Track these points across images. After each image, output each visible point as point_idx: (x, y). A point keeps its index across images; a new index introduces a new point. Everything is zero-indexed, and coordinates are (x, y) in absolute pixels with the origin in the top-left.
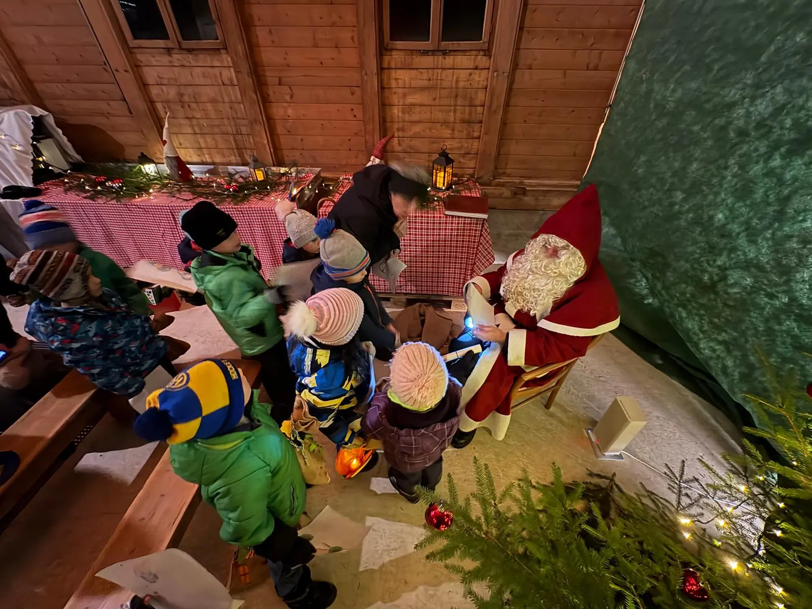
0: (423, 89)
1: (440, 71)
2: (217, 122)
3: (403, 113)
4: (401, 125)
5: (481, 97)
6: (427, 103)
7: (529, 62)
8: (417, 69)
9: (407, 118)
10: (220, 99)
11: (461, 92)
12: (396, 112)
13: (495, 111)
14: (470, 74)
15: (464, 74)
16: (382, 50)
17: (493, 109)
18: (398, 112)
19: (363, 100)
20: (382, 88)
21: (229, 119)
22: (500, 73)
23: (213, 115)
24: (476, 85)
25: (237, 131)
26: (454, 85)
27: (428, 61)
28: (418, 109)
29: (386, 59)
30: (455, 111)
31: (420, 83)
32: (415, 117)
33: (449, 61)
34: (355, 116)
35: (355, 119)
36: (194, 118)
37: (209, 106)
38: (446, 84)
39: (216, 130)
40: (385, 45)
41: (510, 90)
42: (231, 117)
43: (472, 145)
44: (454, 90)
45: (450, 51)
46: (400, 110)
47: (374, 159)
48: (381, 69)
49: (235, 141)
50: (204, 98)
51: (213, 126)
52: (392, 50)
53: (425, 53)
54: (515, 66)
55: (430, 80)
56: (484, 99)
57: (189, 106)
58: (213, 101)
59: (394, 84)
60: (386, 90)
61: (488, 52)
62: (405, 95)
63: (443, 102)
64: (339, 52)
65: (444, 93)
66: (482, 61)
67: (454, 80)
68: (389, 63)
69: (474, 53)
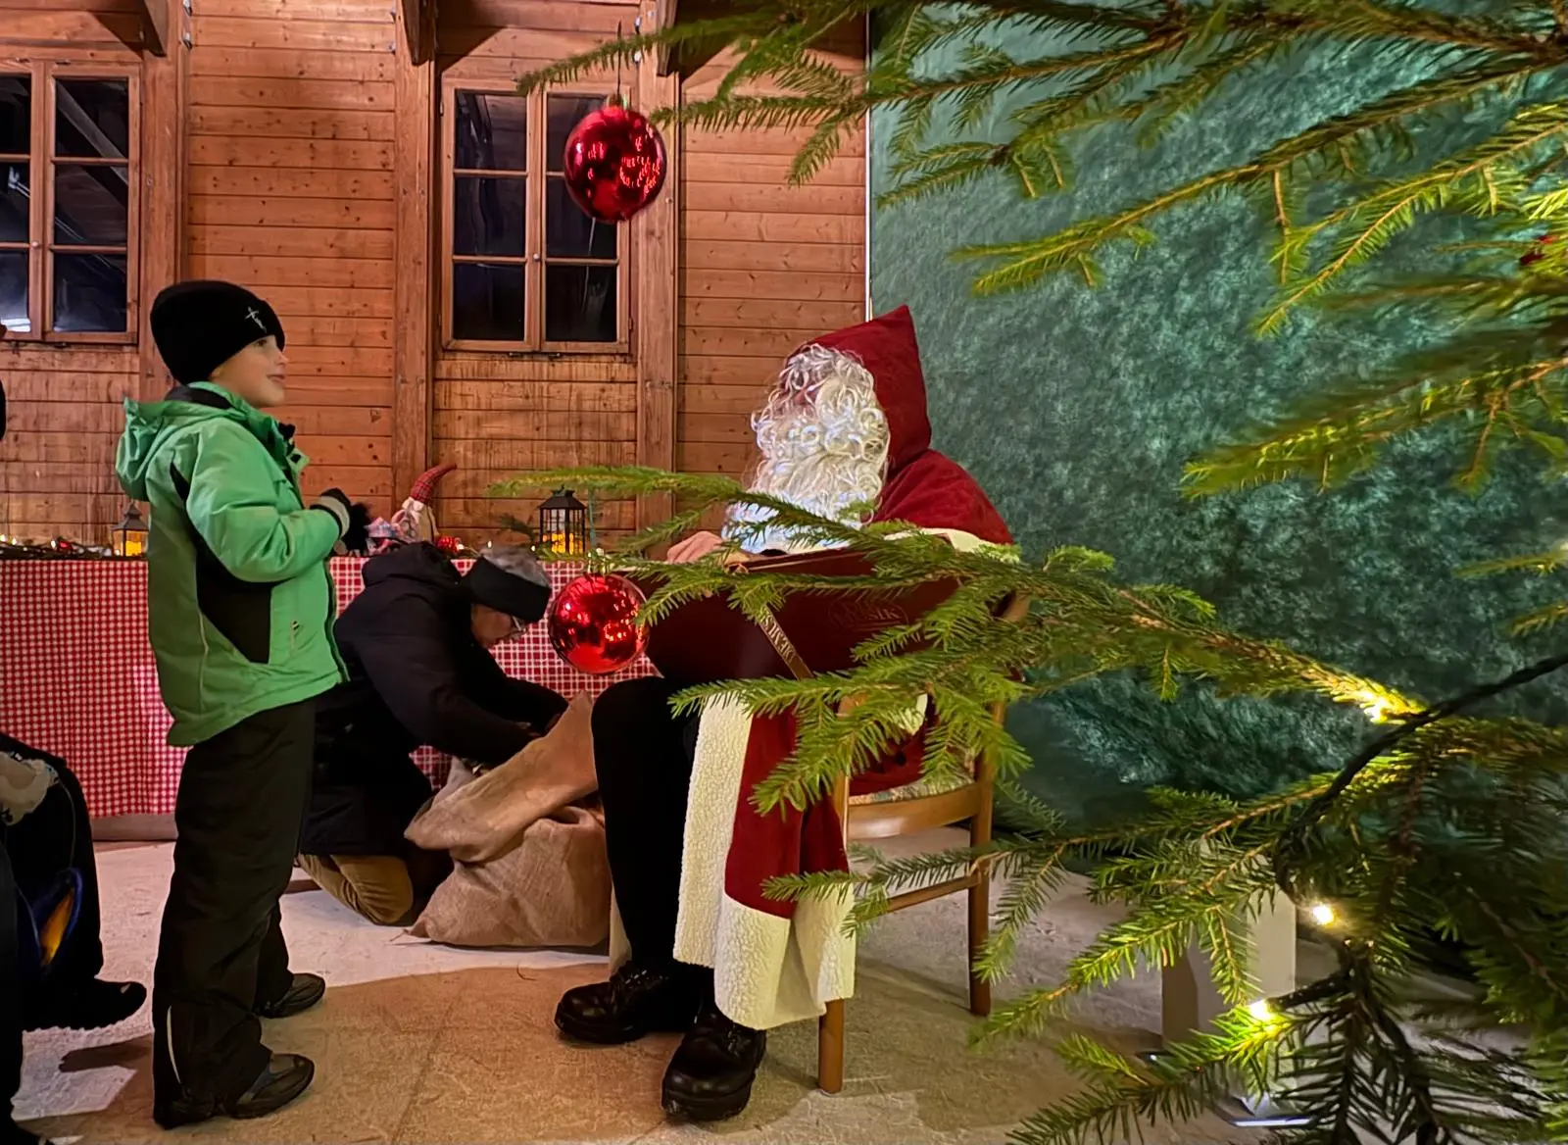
0: (513, 411)
1: (545, 384)
2: (67, 469)
3: (476, 450)
4: (470, 474)
5: (626, 422)
6: (522, 434)
7: (705, 373)
8: (502, 381)
9: (483, 460)
10: (91, 426)
11: (588, 417)
12: (462, 450)
13: (658, 443)
14: (603, 390)
15: (590, 390)
16: (437, 351)
17: (654, 439)
18: (465, 449)
19: (395, 428)
20: (434, 409)
21: (98, 462)
22: (657, 382)
23: (65, 454)
24: (615, 406)
25: (107, 487)
26: (573, 406)
27: (523, 368)
28: (506, 445)
29: (444, 366)
30: (579, 449)
31: (506, 402)
32: (498, 460)
33: (562, 369)
34: (375, 457)
35: (375, 462)
36: (17, 460)
37: (63, 438)
38: (557, 404)
39: (60, 484)
40: (444, 343)
41: (680, 413)
42: (102, 460)
43: (621, 511)
44: (575, 414)
45: (562, 354)
46: (470, 446)
47: (411, 504)
48: (434, 380)
49: (96, 506)
50: (54, 425)
51: (55, 476)
52: (455, 351)
53: (518, 356)
54: (682, 379)
55: (527, 397)
56: (632, 428)
57: (16, 438)
58: (76, 430)
59: (457, 403)
60: (442, 413)
61: (629, 357)
62: (478, 422)
63: (555, 433)
64: (357, 354)
65: (557, 418)
66: (622, 370)
67: (574, 398)
68: (449, 371)
69: (604, 358)
